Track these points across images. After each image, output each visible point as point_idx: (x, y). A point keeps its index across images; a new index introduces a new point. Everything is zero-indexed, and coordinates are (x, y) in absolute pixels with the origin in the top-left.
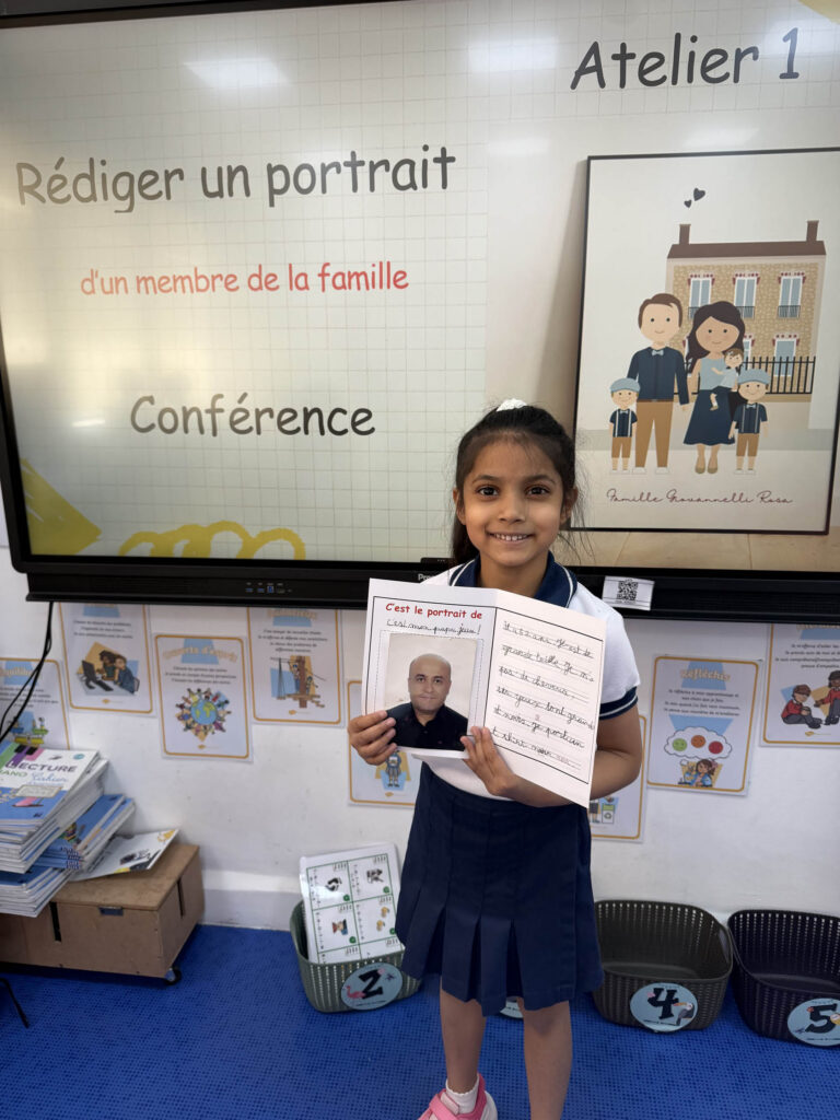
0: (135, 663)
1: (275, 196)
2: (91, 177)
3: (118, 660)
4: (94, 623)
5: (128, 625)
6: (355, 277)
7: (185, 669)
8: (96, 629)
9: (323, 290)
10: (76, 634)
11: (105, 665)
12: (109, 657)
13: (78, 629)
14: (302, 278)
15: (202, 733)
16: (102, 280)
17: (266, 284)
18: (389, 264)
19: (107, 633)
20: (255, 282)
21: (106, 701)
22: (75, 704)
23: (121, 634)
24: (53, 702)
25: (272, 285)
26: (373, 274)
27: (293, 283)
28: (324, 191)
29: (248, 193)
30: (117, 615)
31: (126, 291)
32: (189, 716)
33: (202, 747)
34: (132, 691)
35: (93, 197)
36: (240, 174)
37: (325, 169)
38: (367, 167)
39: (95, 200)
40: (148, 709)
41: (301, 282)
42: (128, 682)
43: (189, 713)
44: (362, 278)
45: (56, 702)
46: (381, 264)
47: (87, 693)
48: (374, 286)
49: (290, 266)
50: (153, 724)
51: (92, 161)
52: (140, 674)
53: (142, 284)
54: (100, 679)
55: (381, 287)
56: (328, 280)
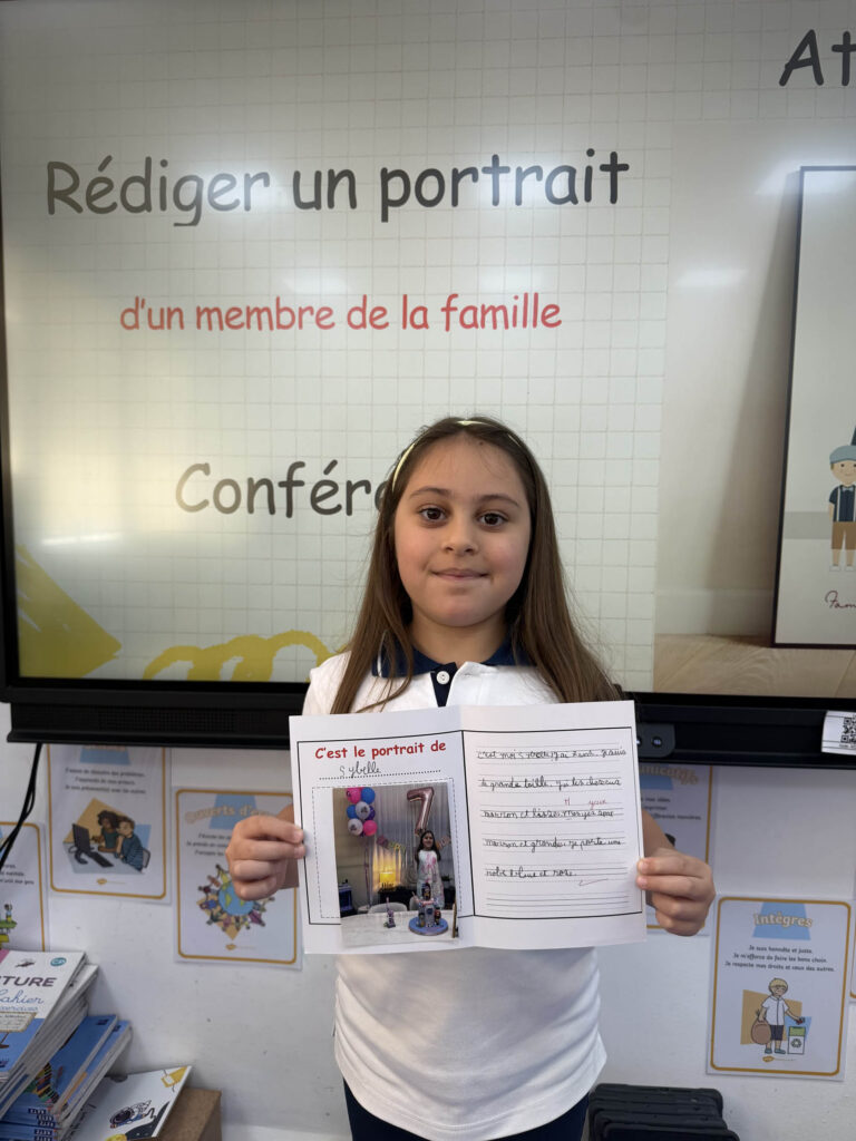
0: (147, 828)
1: (390, 209)
2: (146, 182)
3: (123, 825)
4: (94, 772)
5: (141, 775)
6: (490, 312)
7: (214, 837)
8: (96, 781)
9: (447, 329)
10: (67, 787)
11: (103, 831)
12: (111, 820)
13: (71, 779)
14: (420, 313)
15: (232, 928)
16: (150, 311)
17: (372, 320)
18: (536, 295)
19: (112, 786)
20: (357, 318)
21: (102, 882)
22: (57, 886)
23: (129, 787)
24: (26, 883)
25: (378, 322)
26: (515, 308)
27: (407, 319)
28: (455, 202)
29: (353, 204)
30: (125, 760)
31: (182, 326)
32: (216, 903)
33: (231, 947)
34: (140, 869)
35: (147, 206)
36: (345, 181)
37: (457, 176)
38: (512, 174)
39: (149, 209)
40: (159, 893)
41: (419, 318)
42: (134, 854)
43: (216, 898)
44: (500, 314)
45: (32, 883)
46: (526, 296)
47: (76, 871)
48: (515, 325)
49: (405, 297)
50: (165, 914)
51: (148, 161)
52: (152, 844)
53: (204, 317)
54: (96, 850)
55: (525, 325)
56: (455, 316)
